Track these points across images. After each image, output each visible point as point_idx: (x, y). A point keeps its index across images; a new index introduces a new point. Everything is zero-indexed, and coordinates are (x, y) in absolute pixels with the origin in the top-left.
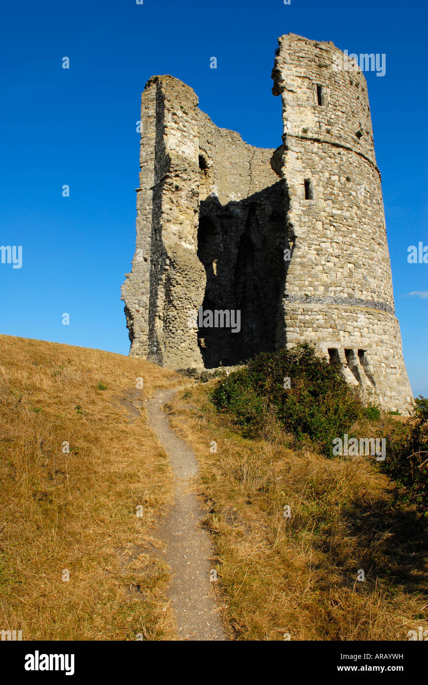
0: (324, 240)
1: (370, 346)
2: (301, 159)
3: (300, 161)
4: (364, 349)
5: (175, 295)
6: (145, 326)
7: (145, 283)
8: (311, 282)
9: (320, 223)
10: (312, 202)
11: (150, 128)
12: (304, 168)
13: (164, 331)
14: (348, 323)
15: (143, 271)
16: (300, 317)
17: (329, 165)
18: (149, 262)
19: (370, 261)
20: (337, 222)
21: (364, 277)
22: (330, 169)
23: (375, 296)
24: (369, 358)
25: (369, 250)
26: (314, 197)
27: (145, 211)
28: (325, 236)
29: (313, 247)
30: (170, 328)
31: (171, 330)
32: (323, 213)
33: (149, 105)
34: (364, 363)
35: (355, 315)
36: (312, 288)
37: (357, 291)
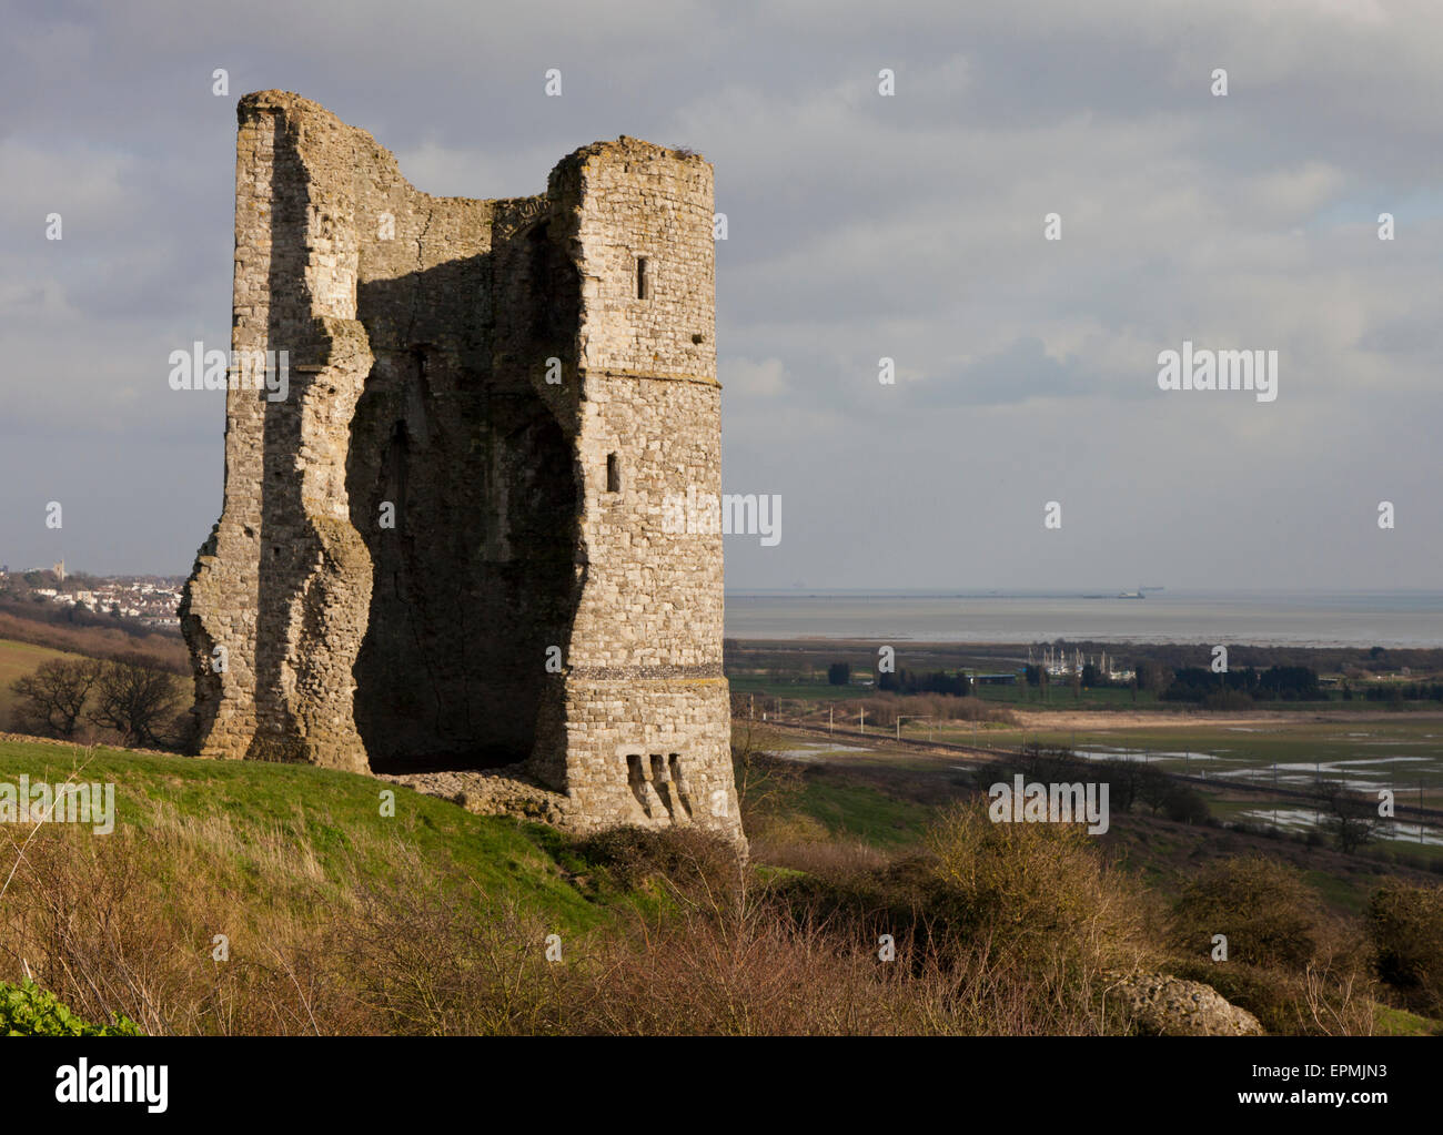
0: (632, 565)
1: (687, 745)
2: (606, 415)
3: (603, 419)
4: (678, 753)
5: (330, 624)
6: (247, 675)
7: (250, 583)
8: (608, 644)
9: (628, 535)
10: (619, 497)
11: (260, 227)
12: (610, 433)
13: (299, 692)
14: (658, 710)
15: (243, 557)
16: (590, 705)
17: (646, 423)
18: (257, 537)
19: (697, 591)
20: (652, 531)
21: (686, 624)
22: (648, 429)
23: (699, 653)
24: (683, 766)
25: (697, 570)
26: (622, 488)
27: (248, 423)
28: (633, 559)
29: (615, 579)
30: (315, 687)
31: (316, 693)
32: (634, 517)
33: (255, 166)
34: (677, 775)
35: (669, 695)
36: (608, 654)
37: (675, 653)
